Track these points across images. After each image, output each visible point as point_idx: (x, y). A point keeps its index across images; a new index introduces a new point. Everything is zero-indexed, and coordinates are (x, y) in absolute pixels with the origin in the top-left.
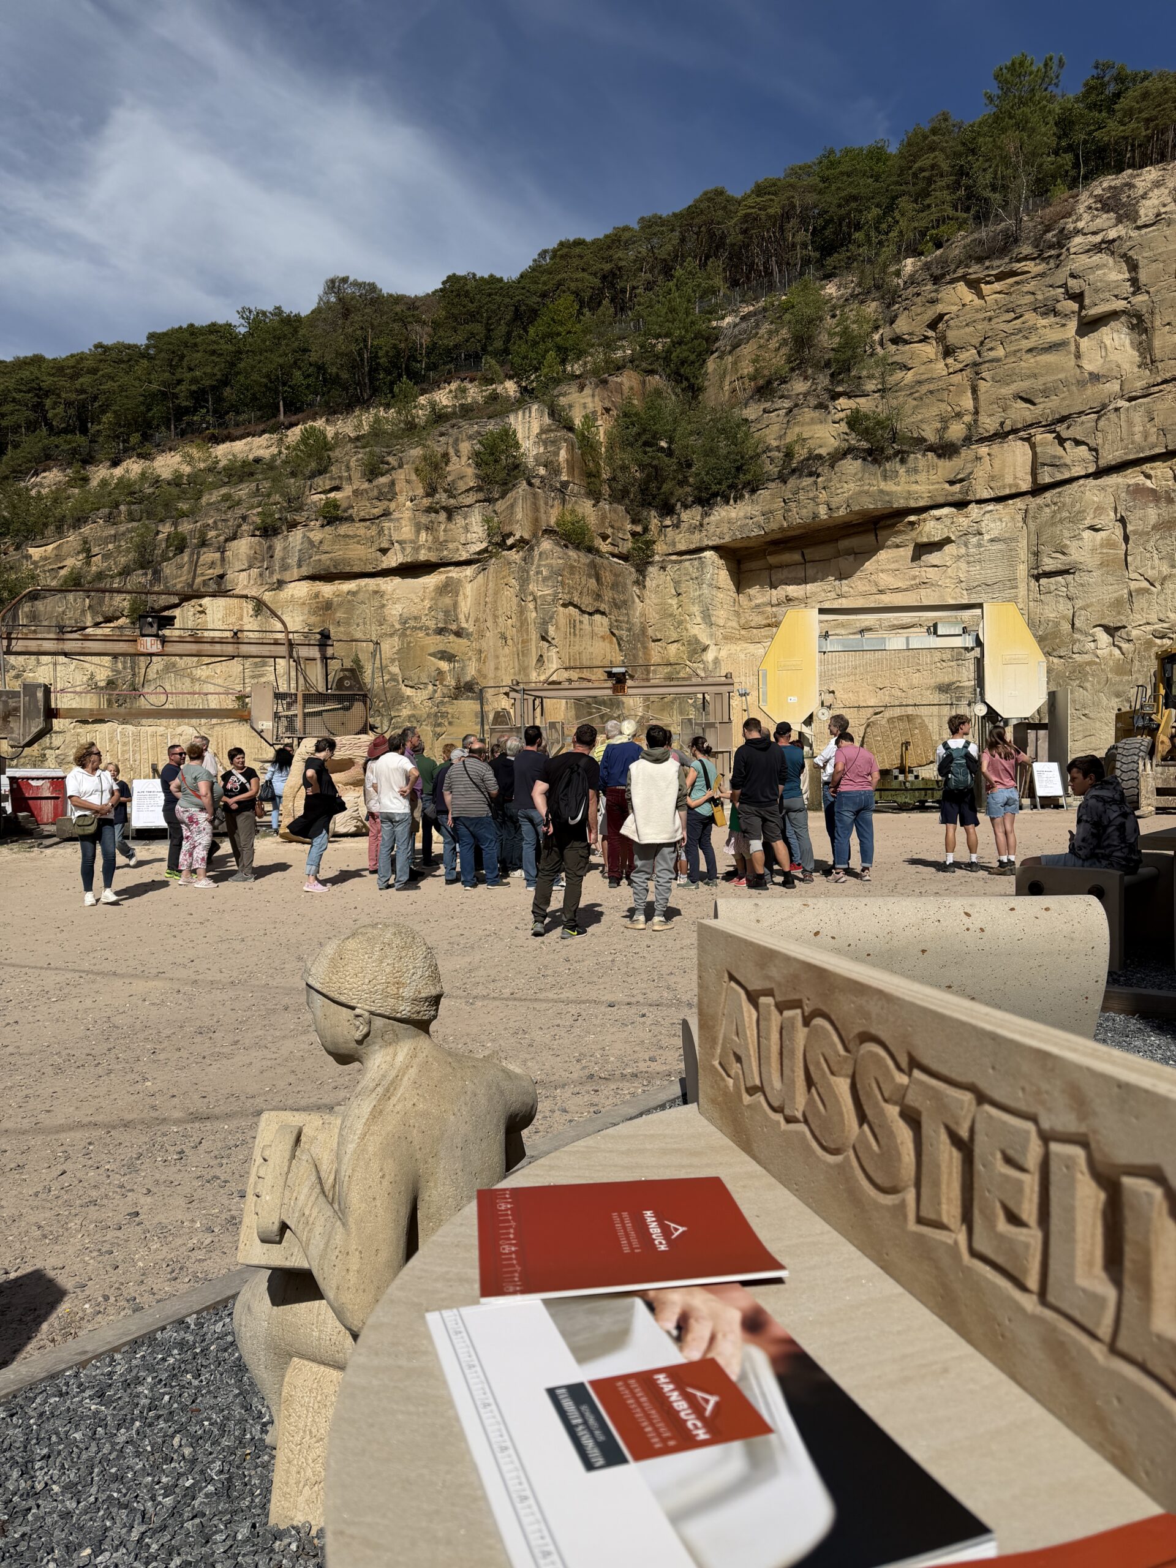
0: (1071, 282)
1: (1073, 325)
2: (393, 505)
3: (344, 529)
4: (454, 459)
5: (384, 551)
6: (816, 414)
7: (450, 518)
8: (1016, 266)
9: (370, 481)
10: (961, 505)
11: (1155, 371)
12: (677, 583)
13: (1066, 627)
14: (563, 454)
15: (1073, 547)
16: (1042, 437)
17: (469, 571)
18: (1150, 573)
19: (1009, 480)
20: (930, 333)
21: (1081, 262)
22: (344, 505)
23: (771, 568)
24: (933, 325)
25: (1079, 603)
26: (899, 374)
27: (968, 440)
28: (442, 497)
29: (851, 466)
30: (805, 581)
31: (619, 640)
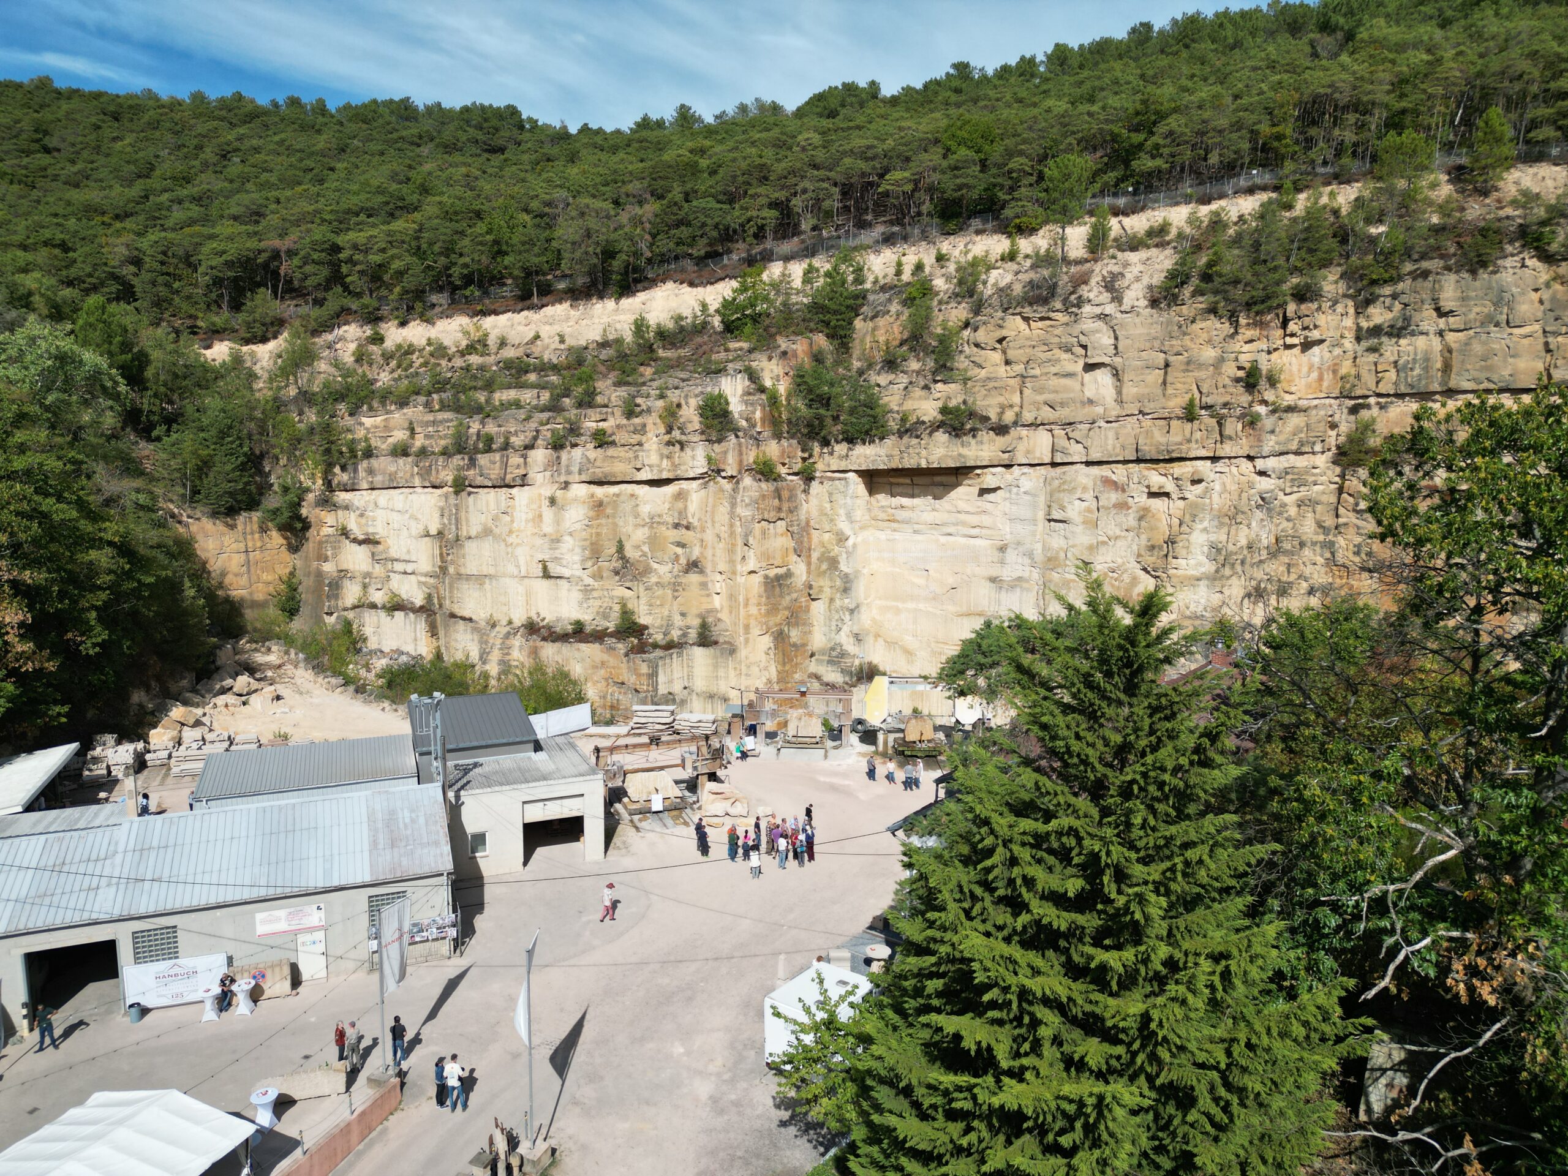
0: (1082, 337)
1: (1081, 363)
2: (644, 439)
3: (611, 451)
4: (684, 407)
5: (638, 470)
6: (924, 393)
7: (682, 449)
8: (1052, 315)
9: (628, 418)
10: (1008, 466)
11: (1122, 408)
12: (830, 494)
13: (1062, 555)
14: (758, 414)
15: (1069, 508)
16: (1059, 432)
17: (695, 484)
18: (1110, 533)
19: (1038, 454)
20: (998, 346)
21: (1088, 325)
22: (609, 432)
23: (891, 484)
24: (1000, 341)
25: (1071, 543)
26: (977, 370)
27: (1015, 423)
28: (676, 434)
29: (941, 436)
30: (913, 496)
31: (792, 533)
